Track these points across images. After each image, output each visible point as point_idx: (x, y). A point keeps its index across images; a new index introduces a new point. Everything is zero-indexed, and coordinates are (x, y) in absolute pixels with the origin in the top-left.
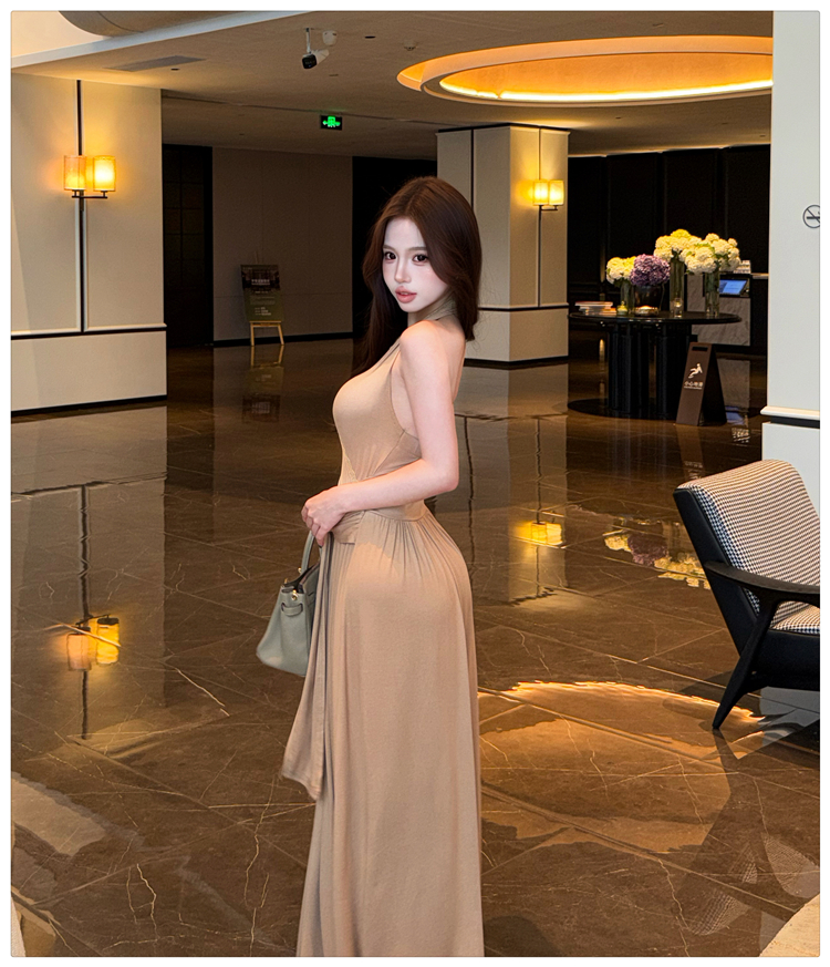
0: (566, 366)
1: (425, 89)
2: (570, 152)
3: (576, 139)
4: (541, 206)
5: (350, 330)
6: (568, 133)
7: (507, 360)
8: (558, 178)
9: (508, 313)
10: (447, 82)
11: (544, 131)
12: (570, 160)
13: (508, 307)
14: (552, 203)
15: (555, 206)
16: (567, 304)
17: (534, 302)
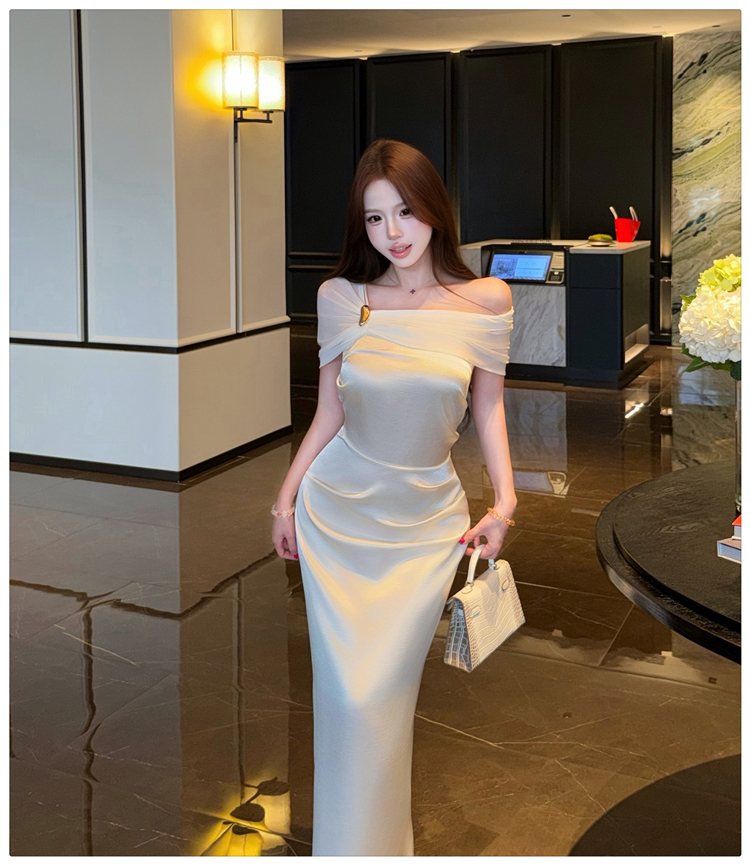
4: (238, 111)
9: (176, 357)
13: (175, 344)
14: (263, 106)
15: (268, 112)
16: (287, 319)
17: (229, 326)
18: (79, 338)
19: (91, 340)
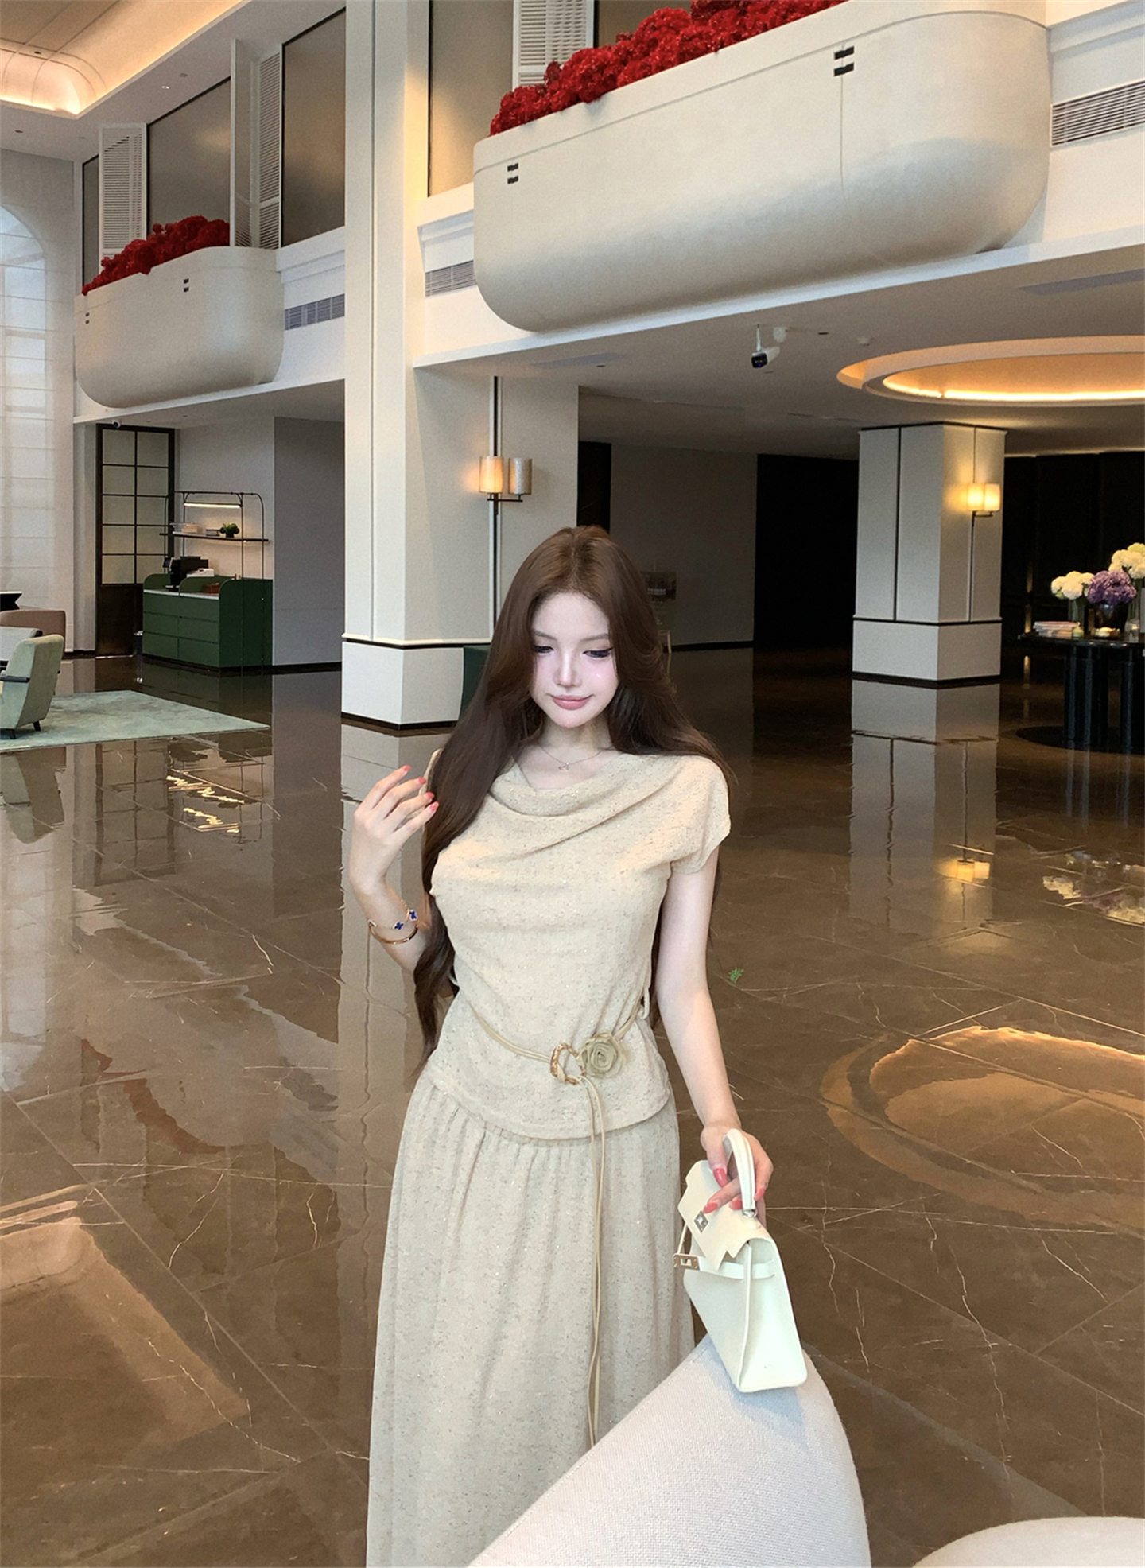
0: (997, 687)
1: (868, 389)
2: (1006, 451)
3: (1013, 437)
4: (974, 513)
5: (751, 639)
6: (1005, 433)
7: (934, 678)
8: (992, 481)
9: (937, 627)
10: (890, 381)
11: (979, 430)
12: (1007, 460)
13: (937, 621)
14: (988, 509)
15: (991, 512)
16: (1000, 619)
17: (964, 617)
18: (892, 618)
19: (898, 619)
